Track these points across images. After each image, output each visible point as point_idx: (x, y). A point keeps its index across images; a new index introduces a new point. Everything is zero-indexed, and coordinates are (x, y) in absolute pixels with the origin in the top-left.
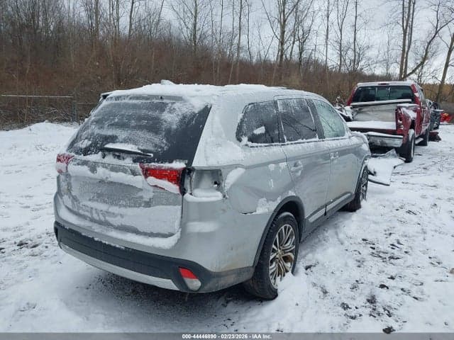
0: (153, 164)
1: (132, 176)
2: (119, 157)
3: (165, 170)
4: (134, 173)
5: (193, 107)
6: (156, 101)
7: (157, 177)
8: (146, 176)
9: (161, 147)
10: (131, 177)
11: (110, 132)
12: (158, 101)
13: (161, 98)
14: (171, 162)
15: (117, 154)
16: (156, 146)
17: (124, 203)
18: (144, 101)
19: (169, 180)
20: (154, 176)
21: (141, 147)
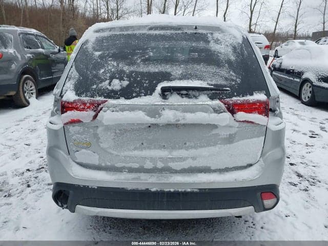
0: (234, 99)
1: (216, 114)
2: (187, 96)
3: (254, 103)
4: (217, 111)
5: (235, 37)
6: (189, 32)
7: (246, 112)
8: (233, 112)
9: (233, 80)
10: (214, 115)
11: (154, 69)
12: (192, 31)
13: (196, 28)
14: (252, 94)
15: (184, 92)
16: (226, 79)
17: (192, 144)
18: (173, 32)
19: (260, 113)
20: (243, 111)
21: (209, 82)
